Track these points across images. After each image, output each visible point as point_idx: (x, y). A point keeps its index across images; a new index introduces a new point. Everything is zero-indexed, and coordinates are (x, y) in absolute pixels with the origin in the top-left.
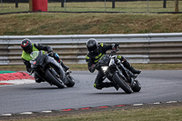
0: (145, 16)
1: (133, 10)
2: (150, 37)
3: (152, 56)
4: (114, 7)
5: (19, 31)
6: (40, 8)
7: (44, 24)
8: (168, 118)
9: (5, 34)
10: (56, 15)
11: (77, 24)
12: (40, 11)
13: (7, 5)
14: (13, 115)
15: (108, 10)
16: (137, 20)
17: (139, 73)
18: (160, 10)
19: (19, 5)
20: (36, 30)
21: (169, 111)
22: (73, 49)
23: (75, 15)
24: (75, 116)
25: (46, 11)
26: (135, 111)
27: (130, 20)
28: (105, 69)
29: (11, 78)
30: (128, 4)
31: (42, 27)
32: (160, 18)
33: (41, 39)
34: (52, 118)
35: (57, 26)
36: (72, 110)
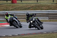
0: (47, 5)
2: (49, 11)
3: (49, 17)
4: (37, 2)
6: (14, 2)
7: (15, 7)
8: (54, 37)
9: (3, 10)
10: (19, 5)
11: (26, 7)
12: (14, 3)
13: (4, 1)
14: (6, 36)
15: (35, 3)
16: (45, 6)
18: (52, 3)
19: (8, 1)
20: (13, 9)
21: (55, 35)
22: (25, 15)
23: (25, 5)
24: (25, 36)
25: (16, 3)
26: (44, 35)
27: (42, 6)
29: (5, 24)
30: (42, 1)
31: (15, 8)
32: (52, 6)
33: (14, 12)
34: (18, 37)
35: (20, 8)
36: (24, 34)
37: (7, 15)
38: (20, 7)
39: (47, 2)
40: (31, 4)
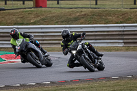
0: (120, 11)
1: (111, 6)
2: (124, 27)
3: (125, 41)
4: (96, 4)
5: (25, 22)
6: (41, 5)
7: (44, 17)
9: (15, 24)
10: (53, 10)
11: (69, 17)
12: (41, 7)
13: (17, 2)
14: (21, 86)
15: (92, 6)
17: (102, 55)
19: (25, 2)
20: (38, 21)
23: (67, 10)
24: (68, 86)
25: (46, 7)
26: (113, 82)
27: (109, 14)
28: (74, 52)
30: (107, 2)
31: (43, 19)
32: (131, 13)
33: (42, 28)
34: (51, 88)
35: (54, 19)
36: (66, 82)
37: (15, 36)
38: (54, 17)
39: (120, 3)
40: (82, 9)
